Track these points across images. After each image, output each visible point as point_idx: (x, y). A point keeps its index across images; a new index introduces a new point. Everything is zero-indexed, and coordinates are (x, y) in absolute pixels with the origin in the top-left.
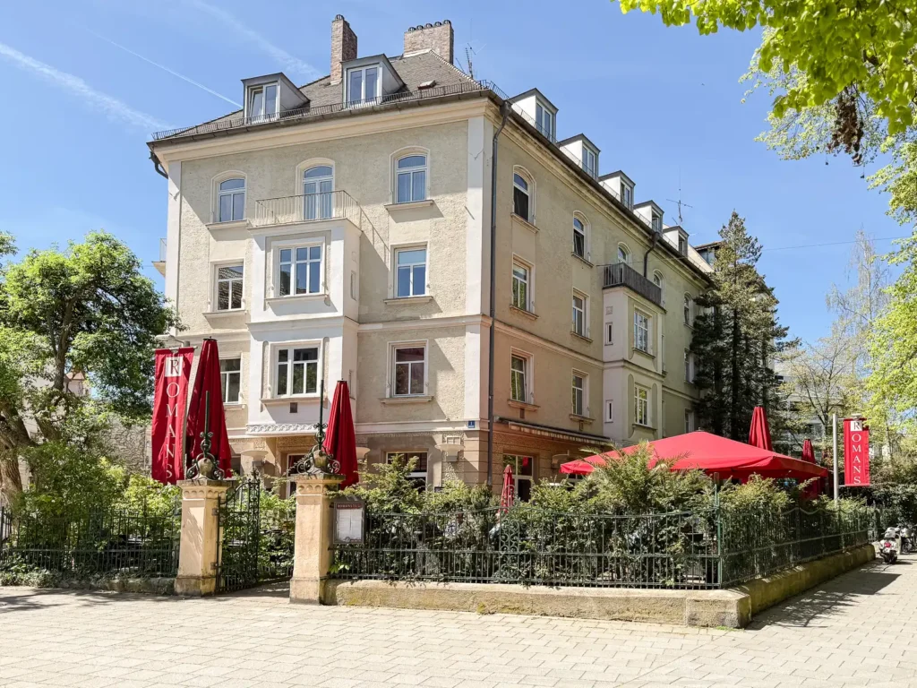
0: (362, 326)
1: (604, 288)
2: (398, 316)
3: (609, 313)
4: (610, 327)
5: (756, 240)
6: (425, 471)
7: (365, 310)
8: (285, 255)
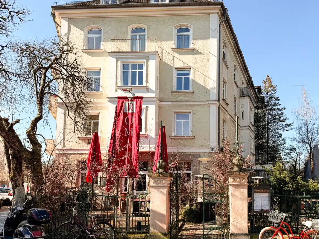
0: (161, 102)
1: (240, 97)
2: (178, 99)
3: (242, 107)
4: (242, 112)
5: (276, 86)
6: (190, 170)
7: (162, 96)
8: (126, 66)
